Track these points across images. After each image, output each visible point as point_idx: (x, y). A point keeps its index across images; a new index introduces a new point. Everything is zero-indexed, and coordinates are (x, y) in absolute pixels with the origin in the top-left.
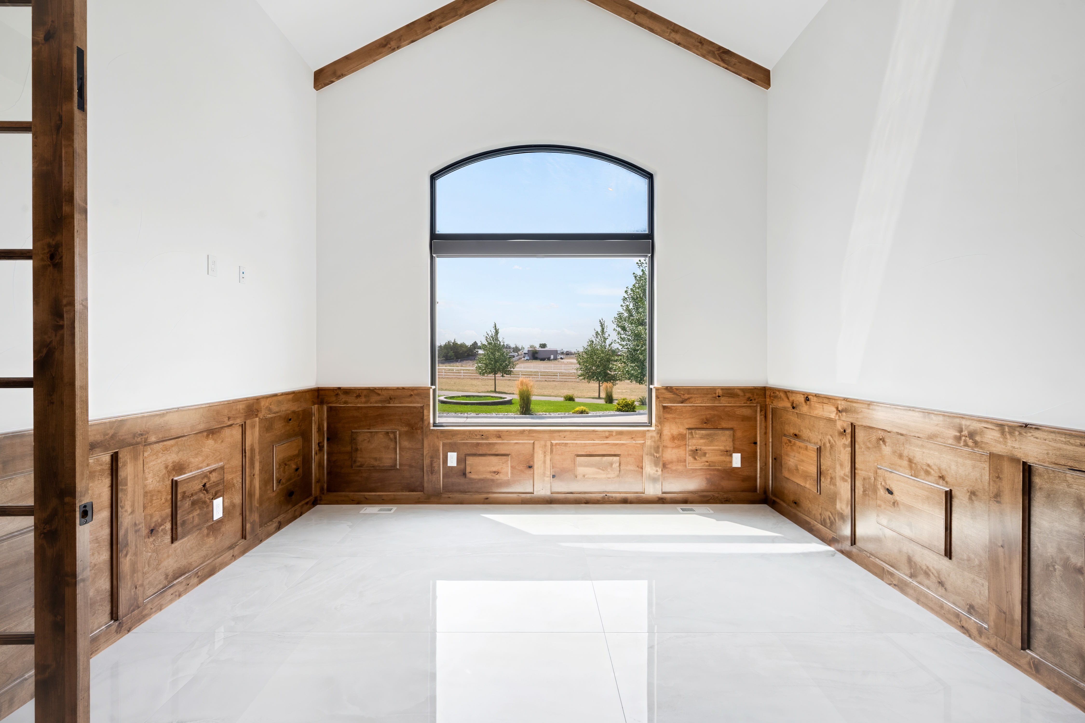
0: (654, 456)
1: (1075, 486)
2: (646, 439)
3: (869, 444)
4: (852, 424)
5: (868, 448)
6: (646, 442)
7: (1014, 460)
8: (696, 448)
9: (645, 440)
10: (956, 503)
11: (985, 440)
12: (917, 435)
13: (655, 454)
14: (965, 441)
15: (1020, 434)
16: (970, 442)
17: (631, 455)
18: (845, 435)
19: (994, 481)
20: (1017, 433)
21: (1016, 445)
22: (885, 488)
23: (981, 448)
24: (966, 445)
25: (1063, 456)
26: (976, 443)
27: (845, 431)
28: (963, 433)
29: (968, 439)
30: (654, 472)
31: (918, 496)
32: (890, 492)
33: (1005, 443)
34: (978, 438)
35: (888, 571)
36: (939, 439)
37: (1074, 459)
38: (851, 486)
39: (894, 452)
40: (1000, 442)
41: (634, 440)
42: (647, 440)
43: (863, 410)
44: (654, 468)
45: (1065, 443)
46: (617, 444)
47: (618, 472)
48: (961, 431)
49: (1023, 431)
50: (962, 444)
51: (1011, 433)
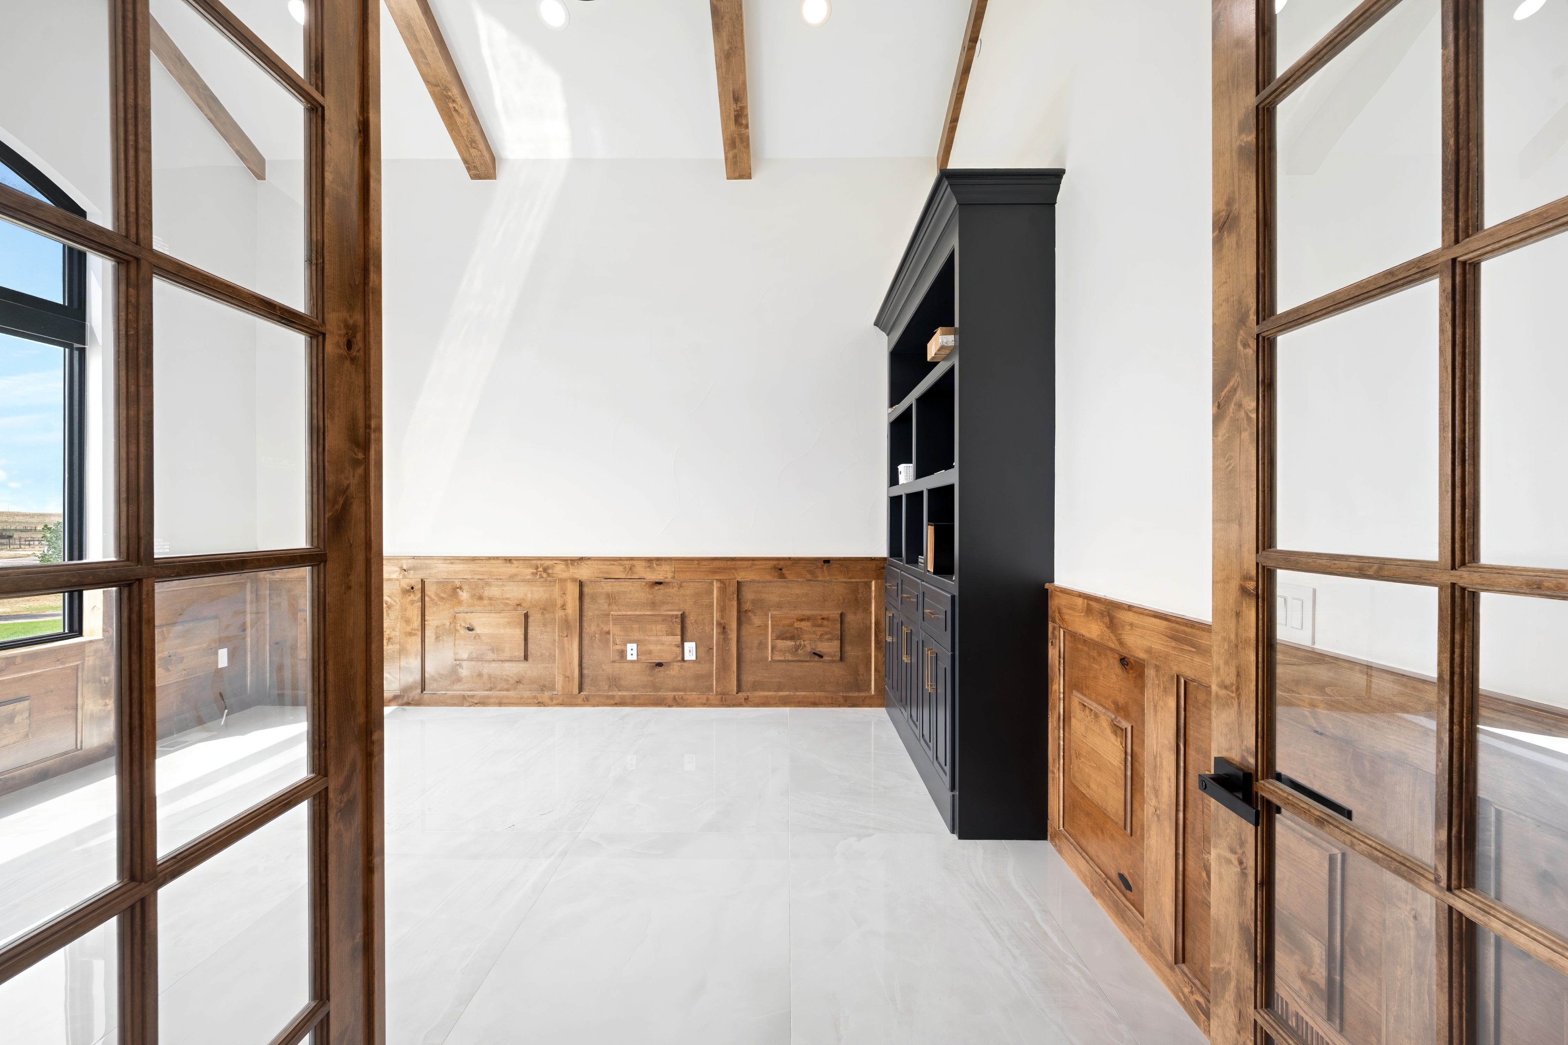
0: (100, 681)
1: (606, 588)
2: (84, 657)
3: (443, 595)
4: (422, 580)
5: (443, 598)
6: (86, 661)
7: (574, 580)
8: (169, 653)
9: (83, 659)
10: (531, 619)
11: (555, 571)
12: (499, 577)
13: (103, 678)
14: (540, 575)
15: (578, 563)
16: (545, 575)
17: (52, 691)
18: (414, 592)
19: (562, 597)
20: (576, 563)
21: (576, 571)
22: (465, 627)
23: (552, 577)
24: (541, 577)
25: (602, 572)
26: (548, 575)
27: (412, 588)
28: (539, 570)
29: (542, 573)
30: (100, 708)
31: (500, 624)
32: (470, 629)
33: (568, 571)
34: (550, 571)
35: (468, 696)
36: (519, 577)
37: (607, 573)
38: (422, 638)
39: (473, 596)
40: (565, 571)
41: (62, 663)
42: (87, 659)
43: (438, 565)
44: (100, 701)
45: (602, 565)
46: (22, 678)
47: (28, 729)
48: (537, 568)
49: (579, 562)
50: (538, 577)
51: (572, 564)
